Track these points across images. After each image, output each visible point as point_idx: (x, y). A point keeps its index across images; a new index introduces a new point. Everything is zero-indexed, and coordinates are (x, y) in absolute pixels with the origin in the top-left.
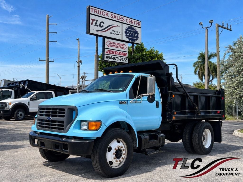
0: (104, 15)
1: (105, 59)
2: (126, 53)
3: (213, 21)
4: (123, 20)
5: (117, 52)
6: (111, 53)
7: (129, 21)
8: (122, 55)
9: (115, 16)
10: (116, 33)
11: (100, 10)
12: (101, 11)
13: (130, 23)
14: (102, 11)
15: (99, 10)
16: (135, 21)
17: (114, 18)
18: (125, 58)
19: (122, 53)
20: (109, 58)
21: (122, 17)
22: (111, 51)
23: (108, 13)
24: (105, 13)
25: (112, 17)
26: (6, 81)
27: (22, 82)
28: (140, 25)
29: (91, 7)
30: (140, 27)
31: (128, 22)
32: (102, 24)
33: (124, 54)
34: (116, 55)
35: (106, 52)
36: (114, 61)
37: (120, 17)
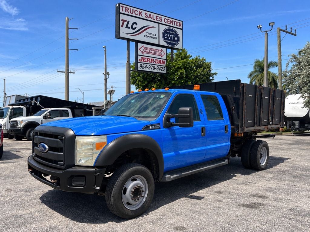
0: (137, 14)
1: (139, 69)
2: (164, 60)
3: (274, 23)
4: (161, 20)
5: (154, 60)
6: (145, 61)
7: (168, 21)
8: (159, 63)
9: (150, 15)
10: (151, 36)
11: (132, 8)
12: (133, 10)
13: (169, 23)
14: (135, 9)
15: (130, 9)
16: (175, 22)
17: (149, 18)
18: (163, 67)
19: (159, 61)
20: (143, 67)
21: (159, 16)
22: (146, 58)
23: (141, 12)
24: (138, 12)
25: (146, 16)
26: (17, 96)
27: (33, 98)
28: (182, 26)
29: (121, 5)
30: (182, 28)
31: (166, 22)
32: (134, 26)
33: (162, 62)
34: (152, 63)
35: (140, 60)
36: (150, 70)
37: (156, 16)
